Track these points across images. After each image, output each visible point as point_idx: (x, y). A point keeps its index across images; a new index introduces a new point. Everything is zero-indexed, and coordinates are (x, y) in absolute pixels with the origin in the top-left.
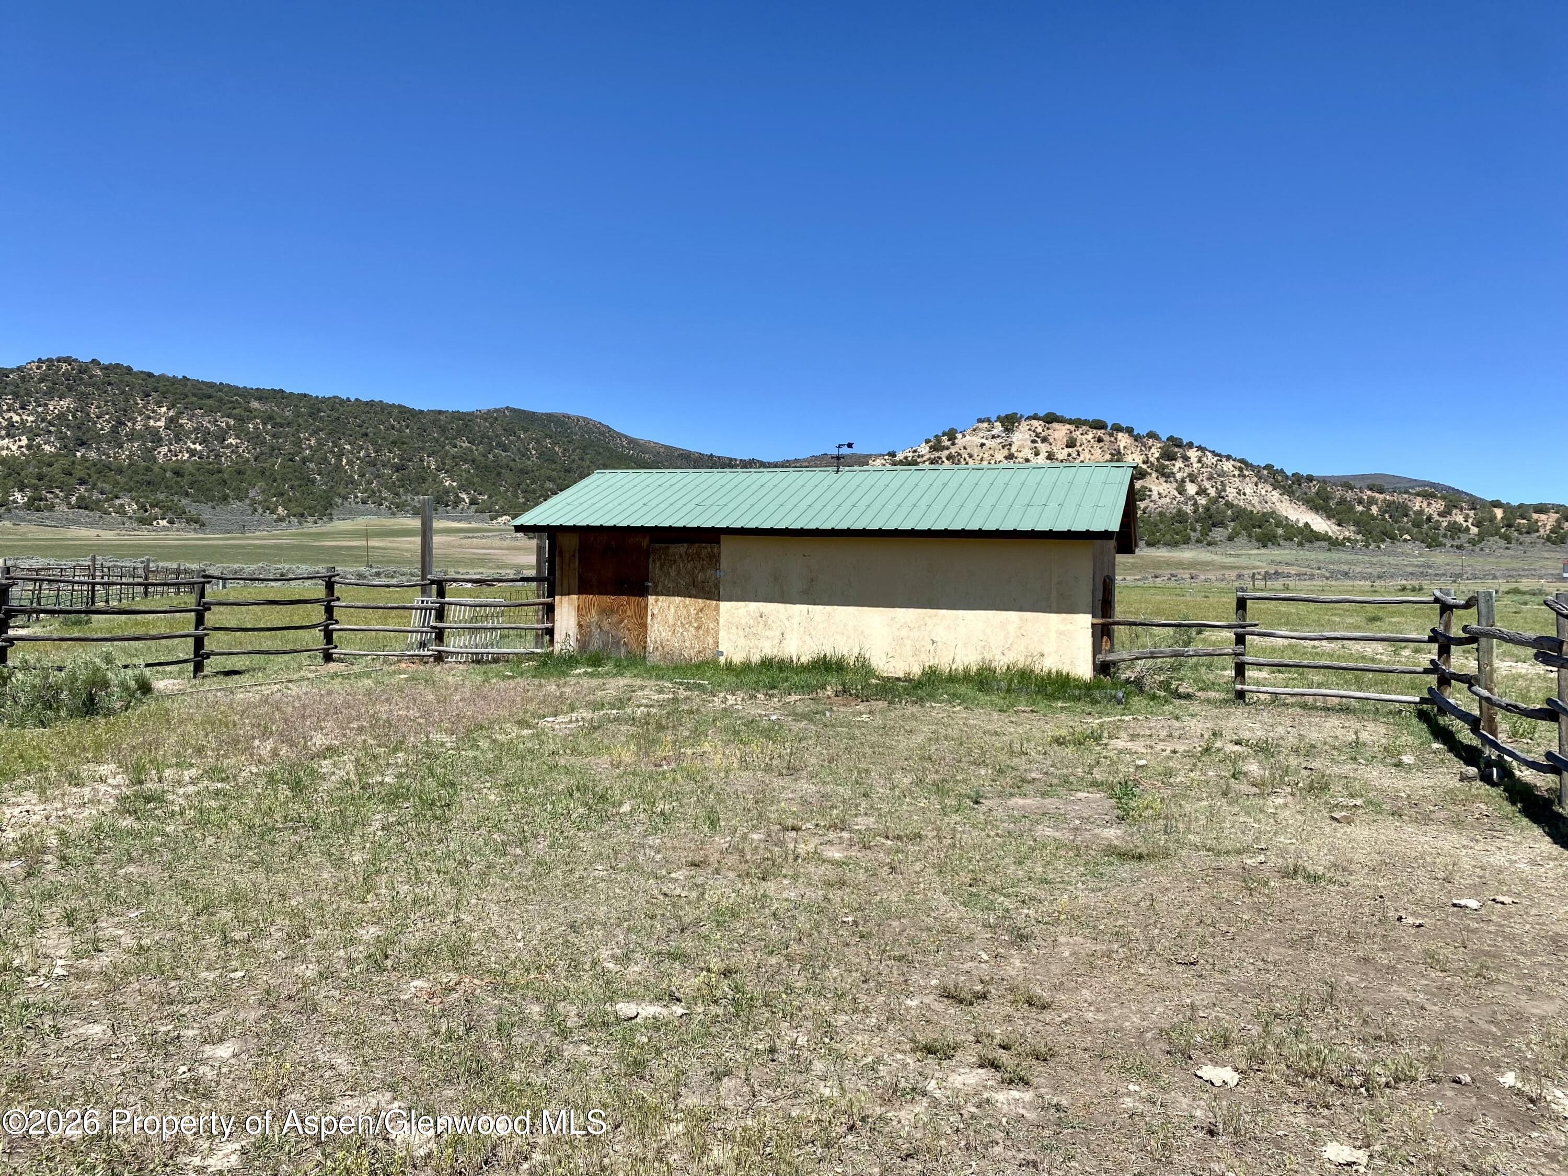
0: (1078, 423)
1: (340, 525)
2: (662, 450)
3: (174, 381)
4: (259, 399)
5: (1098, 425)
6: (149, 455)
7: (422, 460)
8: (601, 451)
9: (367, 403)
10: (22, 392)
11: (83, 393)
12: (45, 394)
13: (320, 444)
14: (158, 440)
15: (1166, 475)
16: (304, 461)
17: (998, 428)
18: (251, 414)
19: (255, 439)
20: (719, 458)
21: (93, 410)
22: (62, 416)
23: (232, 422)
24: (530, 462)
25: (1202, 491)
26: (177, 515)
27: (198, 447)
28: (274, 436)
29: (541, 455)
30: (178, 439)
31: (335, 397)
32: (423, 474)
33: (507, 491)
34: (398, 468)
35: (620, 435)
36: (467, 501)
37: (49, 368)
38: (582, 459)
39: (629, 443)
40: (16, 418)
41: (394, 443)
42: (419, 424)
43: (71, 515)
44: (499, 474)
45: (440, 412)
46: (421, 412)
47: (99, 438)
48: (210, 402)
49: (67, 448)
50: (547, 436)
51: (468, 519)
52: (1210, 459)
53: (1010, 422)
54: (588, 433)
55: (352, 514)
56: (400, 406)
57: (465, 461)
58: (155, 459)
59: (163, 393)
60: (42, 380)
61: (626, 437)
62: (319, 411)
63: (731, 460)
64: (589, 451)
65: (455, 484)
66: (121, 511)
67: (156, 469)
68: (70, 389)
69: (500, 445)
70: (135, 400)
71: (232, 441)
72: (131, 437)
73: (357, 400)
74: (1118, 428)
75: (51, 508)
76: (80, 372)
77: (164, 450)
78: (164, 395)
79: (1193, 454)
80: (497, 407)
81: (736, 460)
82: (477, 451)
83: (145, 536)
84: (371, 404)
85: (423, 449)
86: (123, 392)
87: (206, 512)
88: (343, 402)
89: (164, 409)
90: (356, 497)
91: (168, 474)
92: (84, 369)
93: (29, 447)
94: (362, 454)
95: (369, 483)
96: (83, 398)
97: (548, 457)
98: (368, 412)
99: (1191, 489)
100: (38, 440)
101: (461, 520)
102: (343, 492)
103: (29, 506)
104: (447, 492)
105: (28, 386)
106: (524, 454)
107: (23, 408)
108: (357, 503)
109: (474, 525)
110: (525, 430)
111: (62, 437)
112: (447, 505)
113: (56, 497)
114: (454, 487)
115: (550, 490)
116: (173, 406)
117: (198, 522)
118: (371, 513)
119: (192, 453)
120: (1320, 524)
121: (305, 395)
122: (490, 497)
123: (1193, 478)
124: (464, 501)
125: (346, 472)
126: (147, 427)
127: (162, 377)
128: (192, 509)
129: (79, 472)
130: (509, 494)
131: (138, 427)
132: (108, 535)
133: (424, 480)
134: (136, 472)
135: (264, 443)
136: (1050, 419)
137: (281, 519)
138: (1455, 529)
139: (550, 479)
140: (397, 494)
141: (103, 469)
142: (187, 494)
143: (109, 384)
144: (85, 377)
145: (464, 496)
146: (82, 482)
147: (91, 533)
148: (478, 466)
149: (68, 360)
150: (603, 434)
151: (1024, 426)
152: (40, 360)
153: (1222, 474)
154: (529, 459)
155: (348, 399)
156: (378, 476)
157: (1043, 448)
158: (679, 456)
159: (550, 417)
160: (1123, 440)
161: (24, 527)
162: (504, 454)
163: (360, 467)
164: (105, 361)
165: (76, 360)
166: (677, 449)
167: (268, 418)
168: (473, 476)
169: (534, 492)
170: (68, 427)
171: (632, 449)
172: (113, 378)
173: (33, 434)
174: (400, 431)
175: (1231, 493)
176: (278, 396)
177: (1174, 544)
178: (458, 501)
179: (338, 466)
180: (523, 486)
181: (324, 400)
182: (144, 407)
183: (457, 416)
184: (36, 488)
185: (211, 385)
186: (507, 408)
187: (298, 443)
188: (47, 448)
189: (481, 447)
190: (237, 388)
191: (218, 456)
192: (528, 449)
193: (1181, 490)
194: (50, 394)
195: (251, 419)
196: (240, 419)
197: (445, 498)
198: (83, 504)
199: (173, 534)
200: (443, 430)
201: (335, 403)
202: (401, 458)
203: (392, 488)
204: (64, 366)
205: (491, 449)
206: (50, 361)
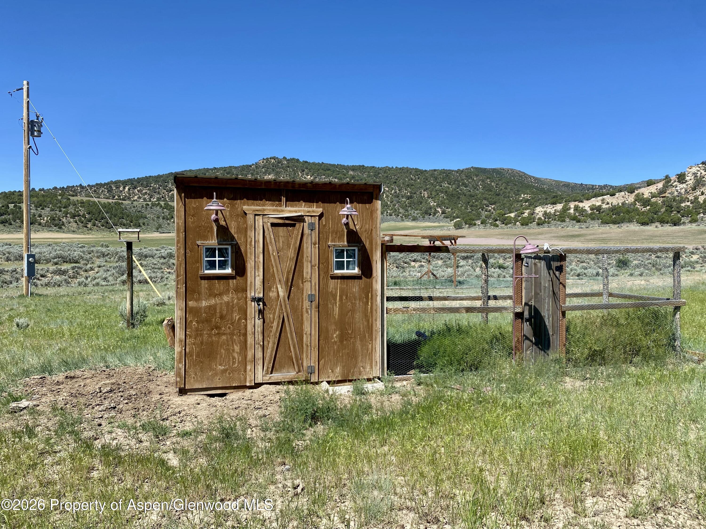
2: (554, 183)
4: (353, 170)
7: (421, 193)
8: (517, 183)
9: (400, 169)
11: (277, 172)
12: (264, 173)
18: (345, 176)
20: (586, 185)
24: (478, 192)
29: (484, 187)
31: (387, 167)
32: (421, 200)
33: (461, 207)
34: (409, 198)
35: (530, 177)
36: (440, 212)
37: (267, 162)
38: (506, 188)
39: (535, 180)
41: (408, 185)
42: (424, 177)
44: (459, 198)
45: (435, 170)
46: (426, 171)
48: (329, 172)
50: (488, 178)
51: (439, 221)
54: (513, 176)
56: (416, 169)
57: (442, 192)
59: (309, 169)
60: (263, 168)
61: (534, 177)
62: (379, 174)
63: (593, 186)
64: (510, 184)
65: (435, 204)
69: (464, 184)
70: (298, 174)
73: (396, 167)
76: (278, 163)
80: (467, 167)
81: (596, 186)
82: (451, 187)
84: (402, 169)
85: (422, 187)
86: (294, 170)
88: (390, 169)
89: (309, 177)
90: (387, 212)
92: (280, 161)
94: (393, 191)
95: (394, 205)
96: (279, 174)
97: (488, 189)
98: (401, 173)
101: (435, 222)
104: (431, 208)
105: (258, 170)
106: (475, 188)
108: (387, 215)
109: (441, 224)
110: (477, 176)
112: (430, 215)
114: (434, 206)
115: (485, 205)
116: (313, 174)
118: (393, 220)
121: (373, 167)
122: (452, 210)
124: (439, 212)
125: (385, 201)
127: (314, 163)
130: (463, 208)
133: (421, 203)
139: (485, 199)
140: (407, 210)
143: (288, 167)
144: (280, 165)
145: (439, 209)
148: (448, 195)
149: (274, 158)
150: (521, 176)
152: (264, 159)
154: (478, 190)
155: (392, 168)
156: (399, 202)
158: (563, 185)
159: (494, 170)
162: (465, 188)
163: (391, 198)
164: (288, 158)
165: (277, 158)
166: (562, 182)
168: (445, 200)
169: (476, 206)
171: (537, 183)
172: (291, 164)
174: (415, 181)
176: (361, 168)
178: (436, 212)
180: (471, 203)
181: (381, 169)
182: (302, 176)
183: (443, 172)
185: (333, 165)
186: (472, 167)
189: (454, 186)
190: (344, 166)
192: (478, 185)
195: (345, 179)
197: (429, 211)
200: (436, 179)
201: (386, 170)
202: (411, 193)
203: (405, 207)
204: (273, 161)
205: (459, 186)
206: (267, 159)
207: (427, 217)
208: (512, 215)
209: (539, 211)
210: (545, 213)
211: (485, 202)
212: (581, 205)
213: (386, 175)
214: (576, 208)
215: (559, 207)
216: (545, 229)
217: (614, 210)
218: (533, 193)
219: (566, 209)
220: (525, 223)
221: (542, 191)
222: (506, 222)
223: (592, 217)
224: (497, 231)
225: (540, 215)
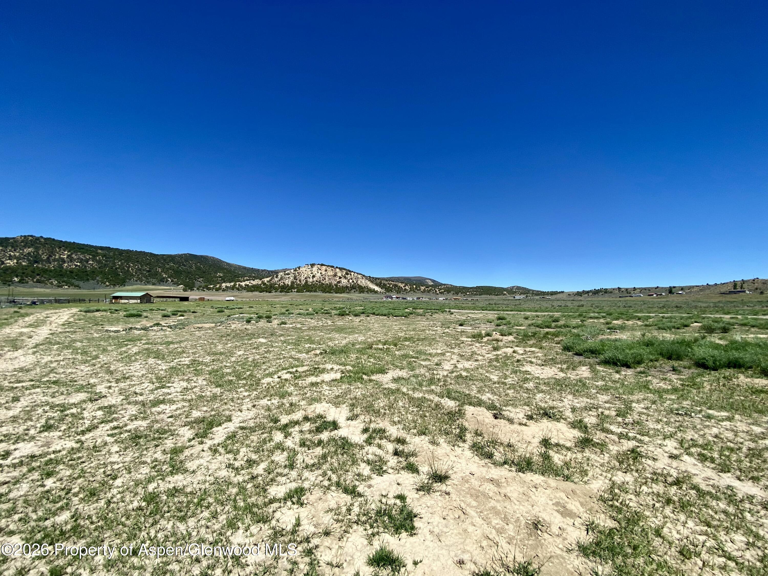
0: (328, 266)
1: (127, 288)
3: (70, 243)
4: (101, 249)
5: (333, 267)
6: (61, 267)
7: (156, 269)
8: (216, 266)
10: (15, 245)
11: (37, 247)
12: (23, 246)
13: (122, 263)
14: (64, 262)
15: (345, 278)
16: (116, 269)
17: (310, 267)
18: (98, 254)
19: (99, 262)
21: (40, 252)
22: (29, 254)
23: (91, 257)
25: (353, 282)
26: (71, 285)
27: (78, 264)
28: (106, 261)
29: (196, 268)
30: (71, 261)
32: (157, 273)
33: (183, 278)
34: (148, 271)
35: (224, 262)
36: (170, 281)
37: (25, 238)
38: (209, 269)
40: (12, 254)
41: (147, 264)
42: (157, 258)
43: (34, 284)
44: (181, 273)
47: (42, 261)
48: (83, 250)
49: (31, 263)
50: (198, 261)
51: (170, 286)
52: (356, 275)
53: (313, 265)
54: (213, 261)
55: (132, 285)
57: (171, 269)
58: (63, 267)
60: (21, 242)
61: (227, 262)
62: (122, 254)
64: (211, 266)
65: (166, 276)
66: (52, 283)
67: (64, 271)
68: (32, 245)
69: (183, 265)
70: (56, 249)
71: (91, 262)
72: (55, 260)
74: (337, 268)
75: (27, 282)
76: (36, 240)
77: (66, 265)
78: (66, 248)
79: (352, 274)
82: (176, 266)
83: (60, 291)
85: (157, 266)
86: (51, 247)
87: (81, 283)
88: (131, 251)
89: (66, 252)
90: (134, 279)
91: (68, 272)
92: (38, 239)
93: (17, 263)
94: (136, 267)
95: (138, 275)
96: (37, 249)
97: (199, 268)
99: (351, 281)
100: (20, 261)
101: (167, 286)
102: (129, 278)
103: (19, 282)
104: (164, 278)
105: (17, 244)
106: (191, 267)
107: (15, 250)
108: (134, 281)
110: (192, 261)
111: (29, 260)
112: (164, 282)
113: (29, 279)
115: (197, 278)
116: (70, 251)
117: (78, 287)
118: (138, 284)
119: (76, 266)
120: (377, 288)
122: (177, 280)
123: (351, 279)
125: (131, 272)
126: (60, 257)
127: (66, 242)
128: (76, 283)
129: (37, 272)
131: (57, 257)
132: (48, 291)
133: (157, 275)
134: (56, 272)
135: (102, 263)
136: (322, 265)
137: (107, 286)
138: (405, 289)
139: (197, 274)
140: (148, 279)
141: (45, 271)
142: (75, 279)
143: (47, 244)
144: (38, 241)
145: (169, 279)
146: (38, 275)
147: (42, 290)
148: (175, 271)
149: (31, 236)
150: (218, 262)
151: (316, 266)
152: (21, 236)
153: (358, 278)
154: (192, 269)
156: (141, 273)
157: (320, 271)
159: (202, 256)
160: (338, 270)
161: (18, 289)
162: (184, 267)
163: (135, 271)
164: (45, 237)
165: (34, 236)
166: (242, 266)
167: (104, 256)
168: (172, 273)
170: (31, 257)
171: (228, 266)
172: (48, 242)
173: (18, 258)
174: (150, 260)
175: (359, 282)
176: (108, 249)
177: (341, 293)
178: (167, 281)
179: (128, 270)
181: (124, 250)
182: (59, 251)
183: (169, 256)
184: (22, 277)
185: (84, 245)
186: (188, 253)
187: (114, 263)
188: (24, 263)
189: (177, 266)
190: (93, 246)
191: (85, 267)
193: (348, 281)
194: (25, 247)
195: (97, 256)
196: (94, 256)
197: (163, 280)
198: (38, 281)
199: (69, 290)
200: (165, 260)
201: (128, 251)
202: (149, 268)
203: (146, 277)
204: (30, 238)
205: (180, 266)
206: (25, 236)
207: (161, 283)
208: (212, 286)
209: (224, 285)
210: (226, 287)
211: (197, 276)
212: (241, 283)
213: (128, 255)
214: (239, 285)
215: (232, 284)
216: (225, 293)
217: (254, 286)
218: (224, 273)
219: (235, 285)
220: (217, 290)
221: (229, 271)
222: (209, 289)
223: (244, 289)
224: (204, 293)
225: (224, 287)
